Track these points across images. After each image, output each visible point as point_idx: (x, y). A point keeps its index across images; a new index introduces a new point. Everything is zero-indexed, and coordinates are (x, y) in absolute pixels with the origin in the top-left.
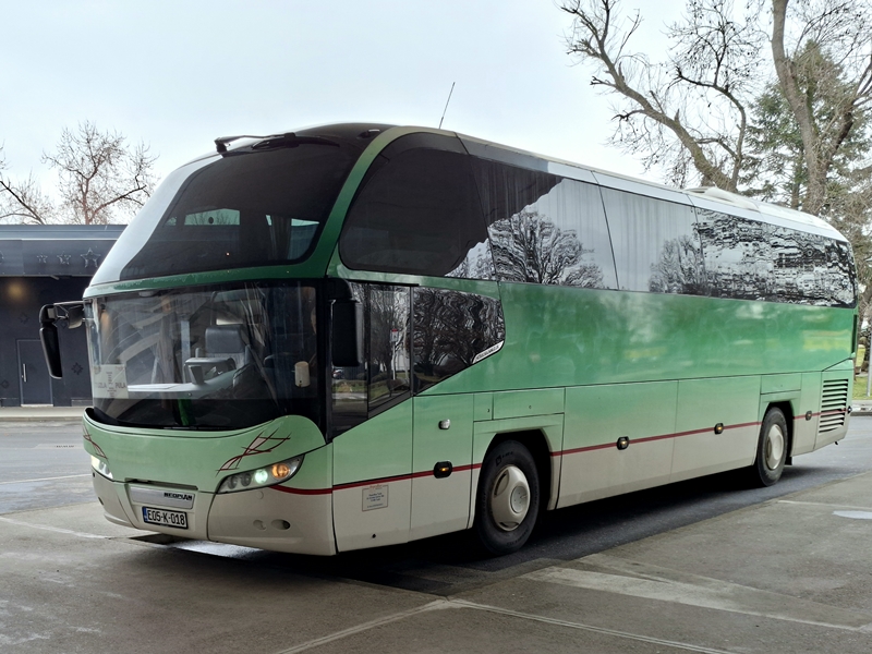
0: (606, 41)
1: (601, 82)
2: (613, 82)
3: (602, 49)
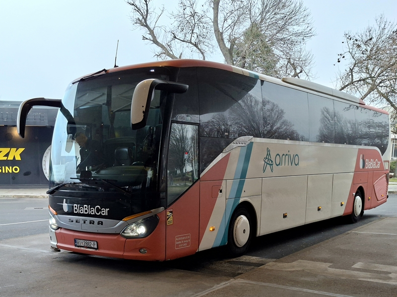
1: (147, 39)
2: (152, 39)
3: (146, 23)
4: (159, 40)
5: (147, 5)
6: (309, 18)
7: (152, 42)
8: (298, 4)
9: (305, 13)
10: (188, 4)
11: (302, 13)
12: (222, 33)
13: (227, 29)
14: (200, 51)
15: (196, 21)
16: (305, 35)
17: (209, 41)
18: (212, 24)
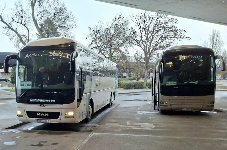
4: (5, 21)
6: (75, 19)
8: (70, 12)
9: (73, 16)
10: (19, 5)
11: (72, 17)
12: (37, 21)
13: (39, 19)
14: (27, 28)
15: (23, 13)
16: (73, 26)
17: (30, 24)
18: (31, 16)
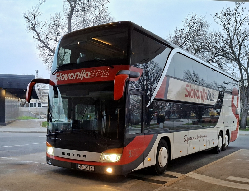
0: (35, 27)
1: (35, 38)
2: (38, 38)
3: (34, 28)
4: (42, 39)
5: (35, 18)
7: (38, 40)
